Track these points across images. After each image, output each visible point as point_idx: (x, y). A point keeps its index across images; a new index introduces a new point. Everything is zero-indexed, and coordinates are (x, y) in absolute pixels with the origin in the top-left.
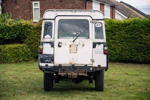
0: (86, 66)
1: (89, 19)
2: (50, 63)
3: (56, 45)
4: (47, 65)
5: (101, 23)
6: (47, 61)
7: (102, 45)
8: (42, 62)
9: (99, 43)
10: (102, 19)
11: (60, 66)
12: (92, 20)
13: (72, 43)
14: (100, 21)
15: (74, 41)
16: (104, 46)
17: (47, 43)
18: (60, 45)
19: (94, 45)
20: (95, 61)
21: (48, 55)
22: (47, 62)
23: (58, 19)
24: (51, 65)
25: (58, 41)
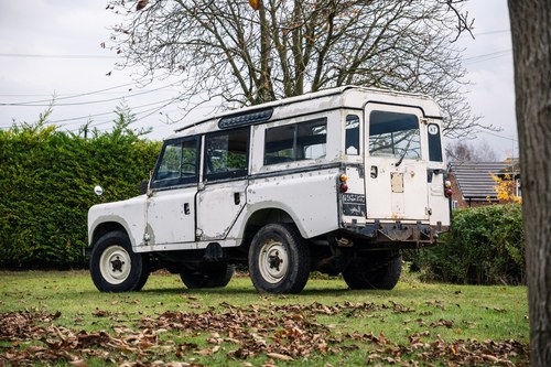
0: (419, 223)
1: (418, 113)
2: (360, 215)
3: (368, 172)
4: (355, 221)
5: (437, 125)
6: (354, 210)
7: (441, 176)
8: (346, 214)
9: (436, 172)
10: (438, 115)
11: (377, 224)
12: (425, 117)
13: (393, 169)
14: (436, 121)
15: (397, 165)
16: (445, 179)
17: (353, 165)
18: (374, 171)
19: (431, 174)
20: (433, 212)
21: (355, 196)
22: (354, 214)
23: (370, 108)
24: (361, 221)
25: (369, 162)
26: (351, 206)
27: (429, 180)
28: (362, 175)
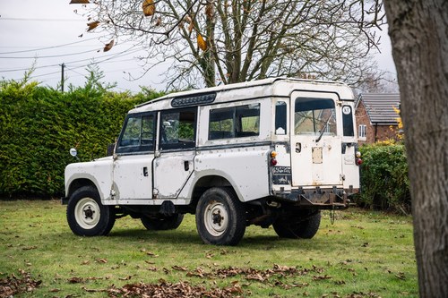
0: (335, 187)
1: (334, 97)
2: (287, 183)
3: (293, 148)
4: (282, 189)
5: (350, 107)
6: (282, 179)
7: (353, 148)
8: (275, 183)
9: (349, 145)
11: (300, 188)
12: (340, 100)
13: (314, 145)
14: (349, 103)
15: (317, 141)
16: (356, 150)
17: (281, 143)
18: (298, 147)
19: (344, 147)
20: (346, 178)
21: (283, 168)
22: (282, 183)
23: (295, 96)
24: (288, 188)
25: (294, 140)
26: (279, 177)
27: (343, 151)
28: (288, 150)
